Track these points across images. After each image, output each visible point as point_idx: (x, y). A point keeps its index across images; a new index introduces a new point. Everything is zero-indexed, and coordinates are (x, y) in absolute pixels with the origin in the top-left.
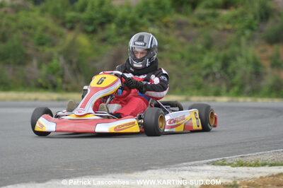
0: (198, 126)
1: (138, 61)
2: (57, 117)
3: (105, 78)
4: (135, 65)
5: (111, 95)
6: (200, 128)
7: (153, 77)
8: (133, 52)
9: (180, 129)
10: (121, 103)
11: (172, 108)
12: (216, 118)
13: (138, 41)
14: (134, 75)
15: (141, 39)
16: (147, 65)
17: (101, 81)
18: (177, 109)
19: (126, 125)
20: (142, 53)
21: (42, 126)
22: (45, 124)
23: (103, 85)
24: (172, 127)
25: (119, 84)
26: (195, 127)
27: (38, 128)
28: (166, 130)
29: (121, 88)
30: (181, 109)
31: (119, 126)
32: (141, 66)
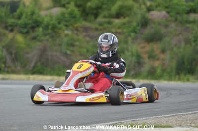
0: (146, 99)
1: (104, 53)
2: (49, 91)
3: (83, 65)
4: (102, 56)
5: (87, 77)
6: (148, 100)
7: (115, 64)
8: (101, 47)
9: (134, 101)
10: (93, 82)
11: (127, 86)
12: (158, 94)
13: (104, 39)
14: (102, 62)
15: (106, 38)
16: (111, 55)
17: (80, 67)
18: (131, 87)
19: (97, 97)
20: (107, 47)
21: (39, 98)
22: (41, 96)
23: (81, 70)
24: (129, 99)
25: (92, 69)
26: (144, 100)
27: (35, 99)
28: (124, 102)
29: (94, 72)
30: (134, 87)
31: (92, 98)
32: (106, 56)
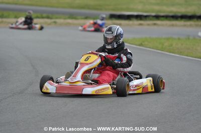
0: (152, 89)
1: (109, 44)
2: (57, 82)
3: (90, 57)
4: (107, 47)
5: (94, 68)
7: (122, 55)
12: (164, 84)
13: (108, 31)
16: (115, 46)
17: (87, 59)
18: (138, 76)
21: (47, 89)
23: (89, 62)
24: (134, 90)
25: (99, 61)
26: (150, 90)
30: (141, 78)
